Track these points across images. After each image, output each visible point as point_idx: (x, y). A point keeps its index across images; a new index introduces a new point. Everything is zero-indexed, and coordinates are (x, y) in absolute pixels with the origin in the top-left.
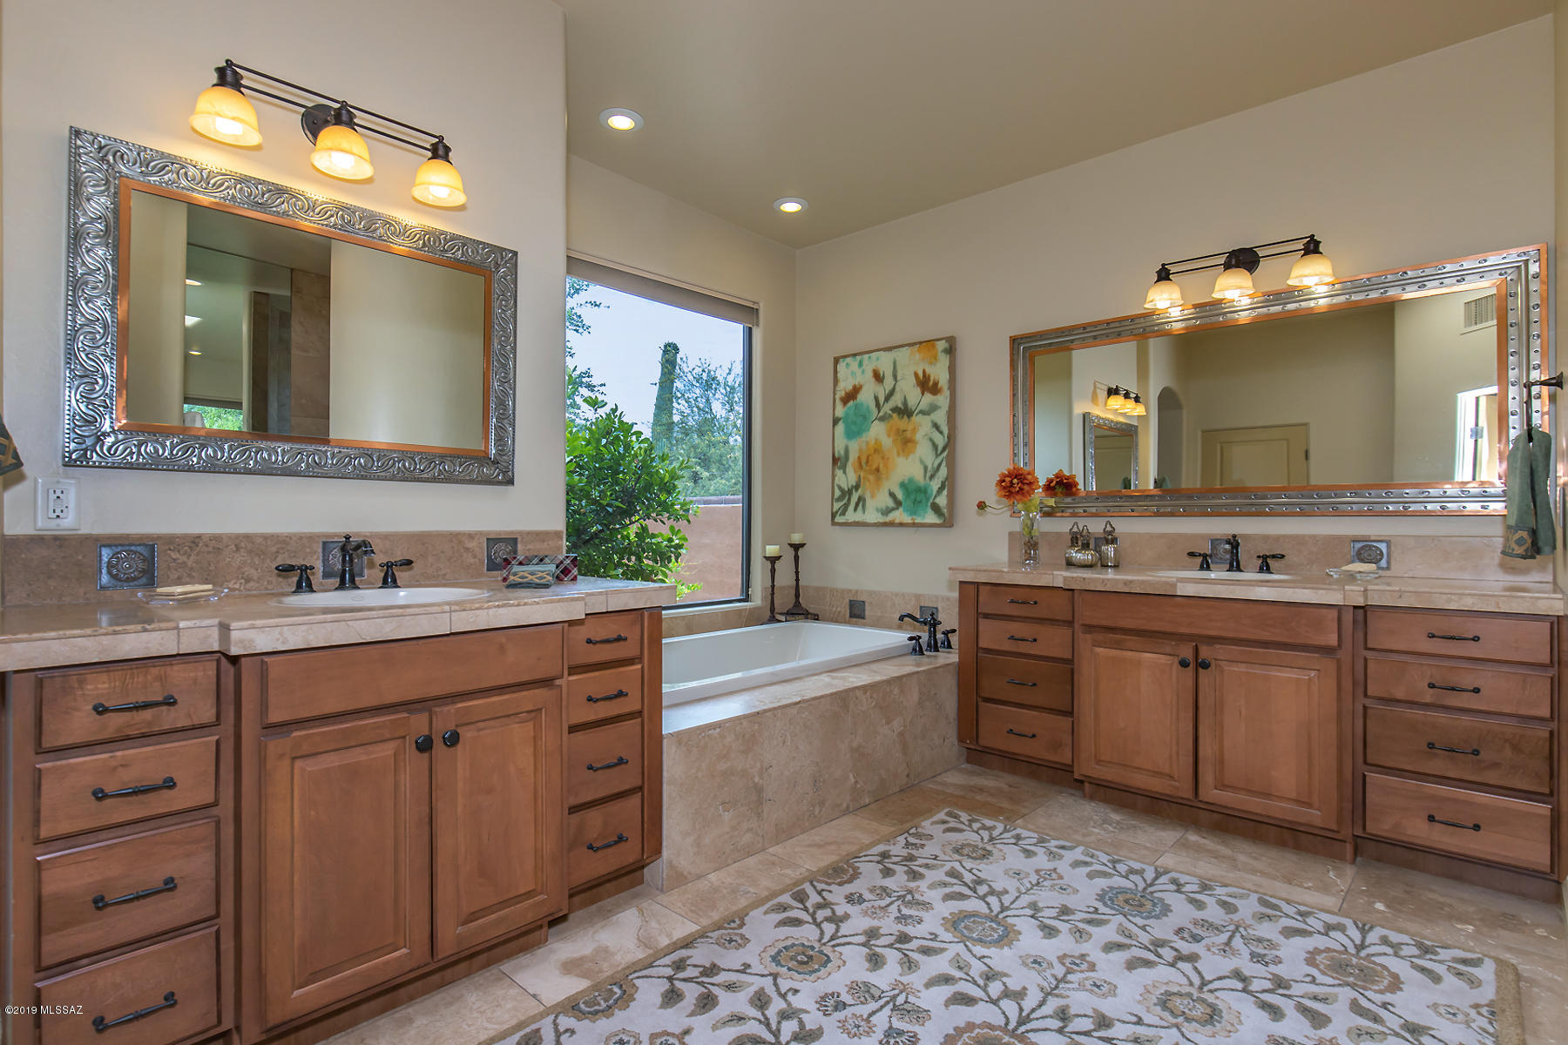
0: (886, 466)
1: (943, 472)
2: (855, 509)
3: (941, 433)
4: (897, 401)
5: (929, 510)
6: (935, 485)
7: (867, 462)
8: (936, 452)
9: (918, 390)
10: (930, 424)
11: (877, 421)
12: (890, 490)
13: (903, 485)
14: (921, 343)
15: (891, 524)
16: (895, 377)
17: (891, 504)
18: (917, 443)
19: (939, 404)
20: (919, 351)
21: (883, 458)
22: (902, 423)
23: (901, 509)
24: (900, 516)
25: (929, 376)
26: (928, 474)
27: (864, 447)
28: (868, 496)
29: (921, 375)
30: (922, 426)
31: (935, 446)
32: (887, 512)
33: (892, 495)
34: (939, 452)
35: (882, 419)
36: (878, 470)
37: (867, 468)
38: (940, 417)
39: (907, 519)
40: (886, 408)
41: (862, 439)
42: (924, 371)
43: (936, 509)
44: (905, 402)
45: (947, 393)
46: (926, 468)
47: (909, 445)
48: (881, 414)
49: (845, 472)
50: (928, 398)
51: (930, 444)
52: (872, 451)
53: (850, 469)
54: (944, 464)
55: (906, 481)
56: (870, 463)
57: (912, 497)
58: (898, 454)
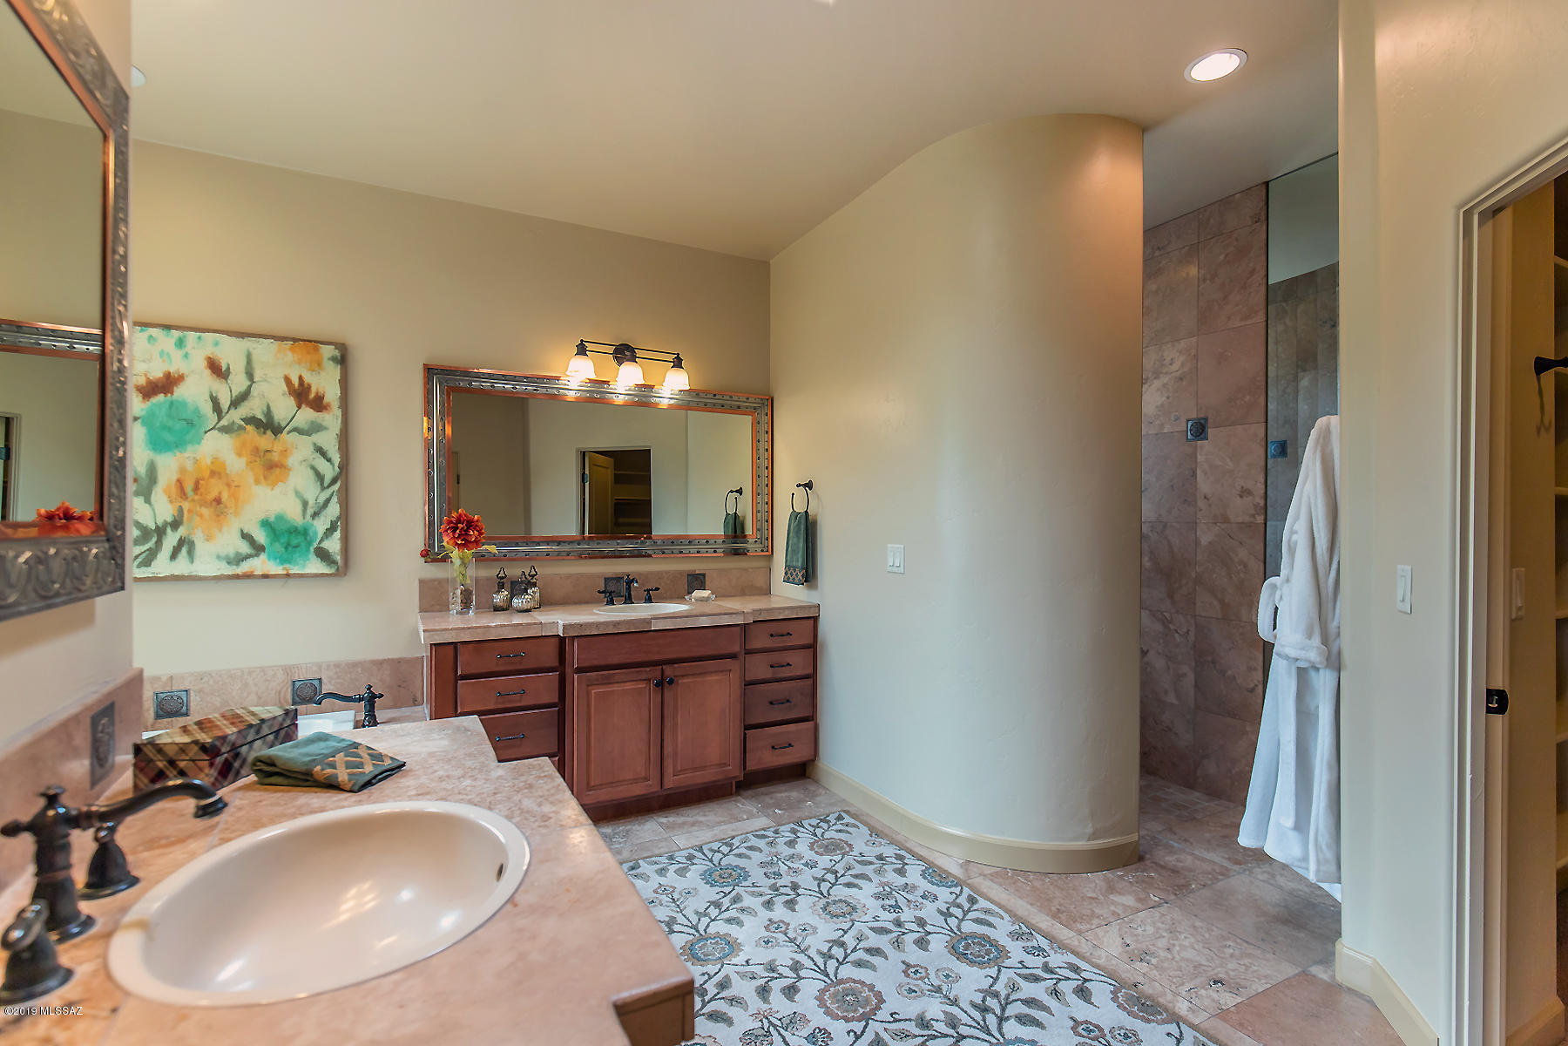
0: (234, 496)
1: (334, 510)
2: (174, 556)
3: (329, 460)
4: (254, 407)
5: (312, 557)
6: (321, 526)
7: (196, 488)
8: (322, 484)
9: (291, 402)
10: (312, 448)
11: (215, 432)
12: (242, 531)
13: (265, 524)
14: (295, 340)
15: (248, 576)
16: (250, 375)
17: (245, 548)
18: (290, 470)
19: (324, 424)
20: (292, 349)
21: (228, 485)
22: (265, 441)
23: (263, 556)
24: (260, 564)
25: (309, 387)
26: (310, 511)
27: (189, 465)
28: (198, 538)
29: (296, 382)
30: (298, 448)
31: (320, 477)
32: (240, 559)
33: (245, 536)
34: (326, 485)
35: (226, 430)
36: (218, 501)
37: (197, 497)
38: (329, 441)
39: (275, 569)
40: (235, 416)
41: (186, 455)
42: (300, 378)
43: (323, 555)
44: (269, 413)
45: (337, 412)
46: (305, 504)
47: (277, 470)
48: (224, 422)
49: (148, 501)
50: (306, 415)
51: (311, 473)
52: (207, 474)
53: (159, 495)
54: (335, 499)
55: (272, 519)
56: (202, 490)
57: (283, 540)
58: (257, 482)
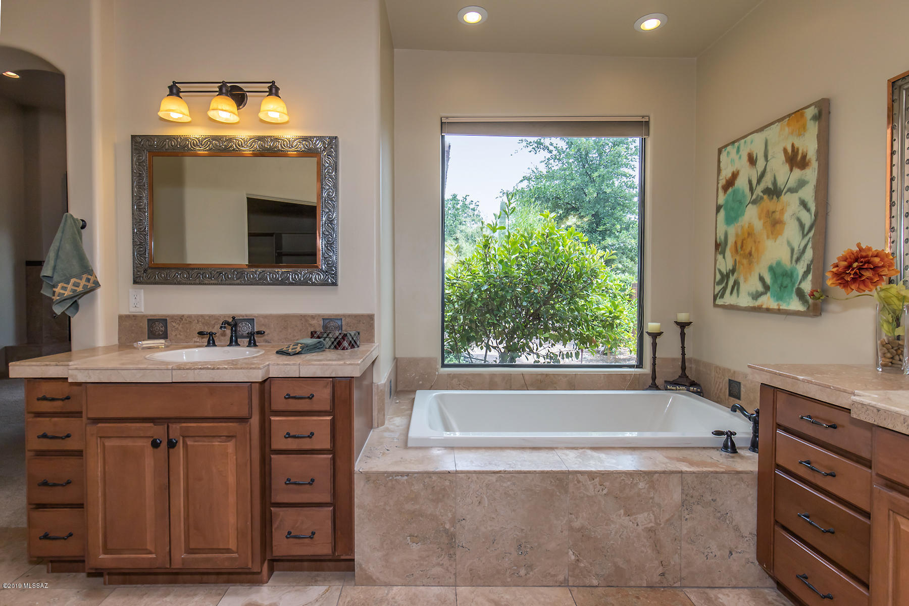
0: (757, 249)
1: (809, 254)
2: (731, 293)
3: (808, 210)
4: (767, 182)
5: (794, 296)
6: (801, 269)
7: (742, 247)
8: (803, 233)
9: (787, 167)
10: (798, 202)
11: (750, 205)
12: (760, 275)
13: (771, 269)
14: (789, 115)
15: (758, 309)
16: (766, 156)
17: (760, 288)
18: (785, 224)
19: (807, 179)
20: (788, 125)
21: (755, 242)
22: (769, 203)
23: (769, 294)
24: (768, 301)
25: (798, 149)
26: (795, 257)
27: (740, 232)
28: (741, 281)
29: (789, 150)
30: (790, 204)
31: (802, 226)
32: (756, 296)
33: (762, 279)
34: (805, 233)
35: (754, 202)
36: (750, 254)
37: (742, 252)
38: (808, 194)
39: (773, 305)
40: (758, 191)
41: (738, 224)
42: (793, 145)
43: (800, 294)
44: (775, 183)
45: (814, 164)
46: (792, 250)
47: (778, 226)
48: (754, 197)
49: (724, 257)
50: (797, 173)
51: (797, 223)
52: (746, 235)
53: (728, 253)
54: (810, 245)
55: (774, 265)
56: (744, 247)
57: (779, 282)
58: (768, 237)
